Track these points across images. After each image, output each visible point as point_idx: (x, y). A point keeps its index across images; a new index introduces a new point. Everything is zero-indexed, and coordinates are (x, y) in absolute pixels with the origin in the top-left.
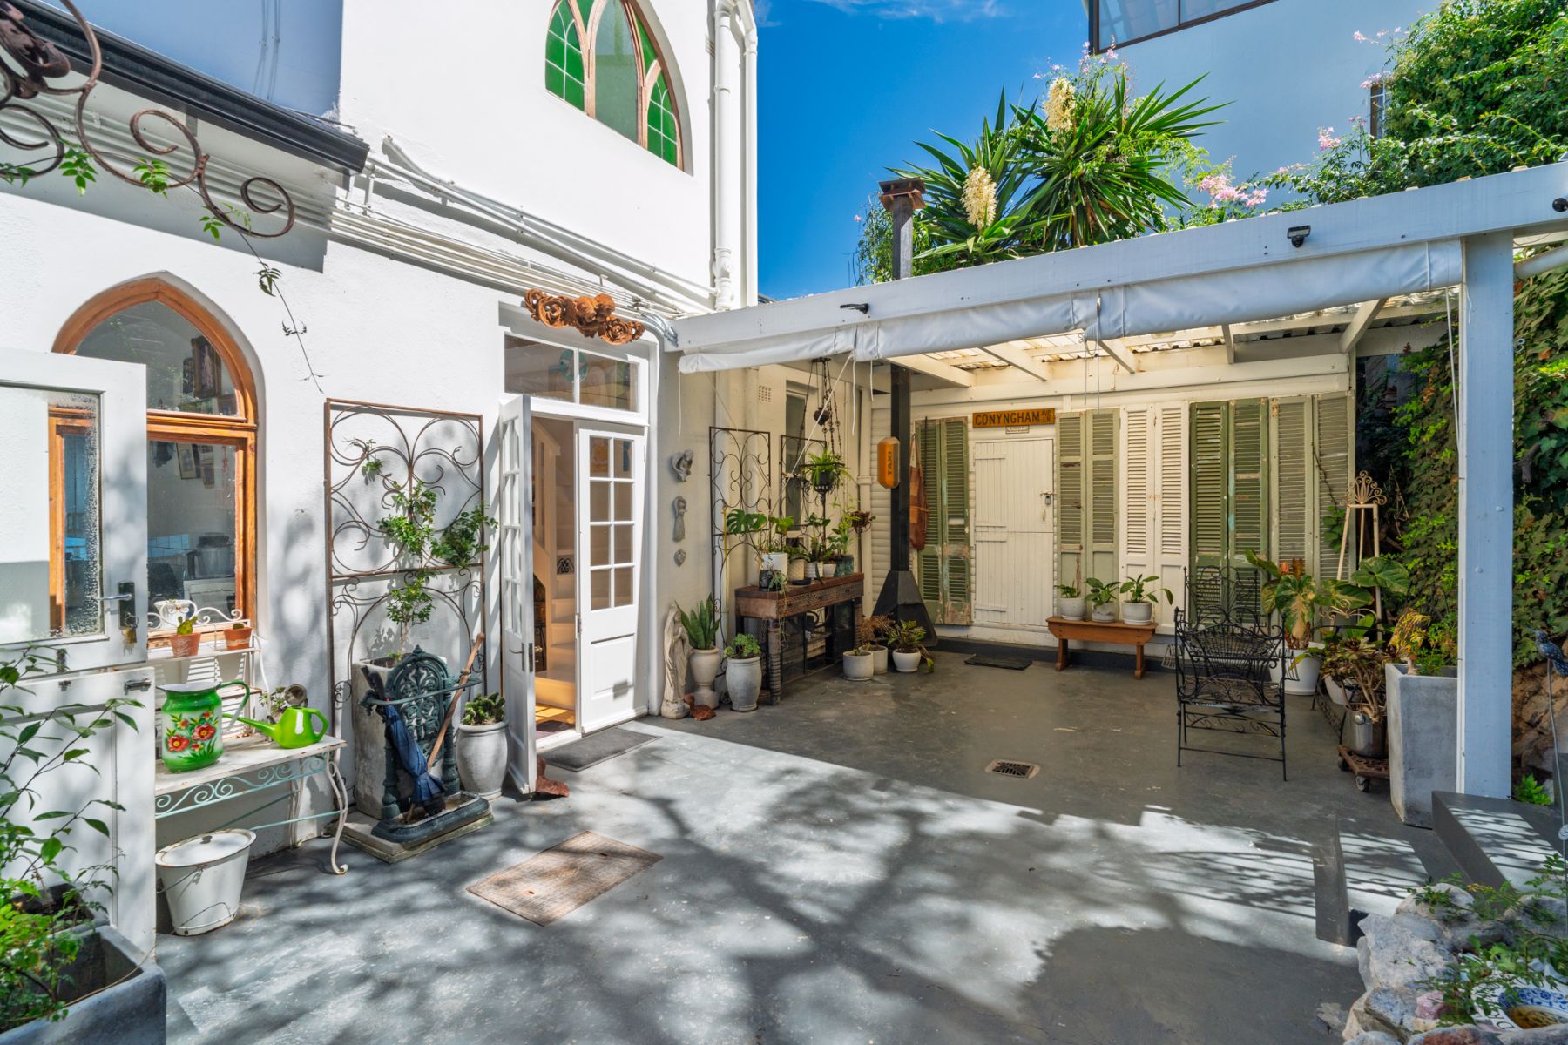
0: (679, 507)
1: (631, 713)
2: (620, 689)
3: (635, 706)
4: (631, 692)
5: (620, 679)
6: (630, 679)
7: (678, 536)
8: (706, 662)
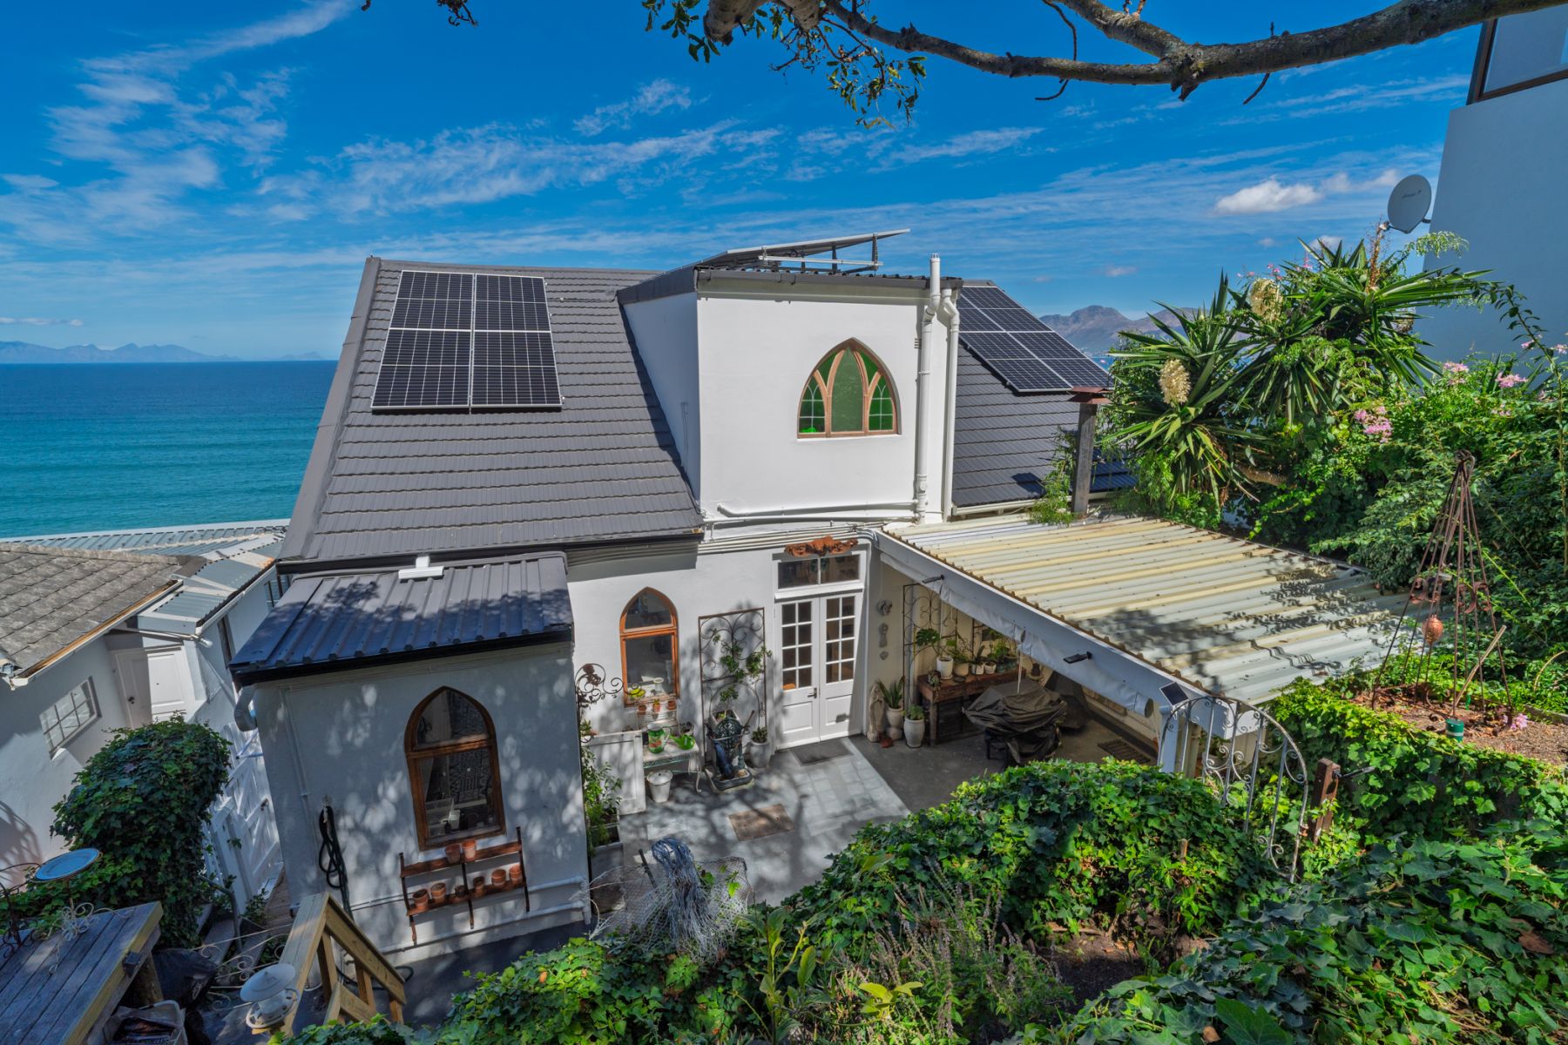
0: (884, 629)
1: (845, 733)
2: (840, 718)
3: (850, 729)
4: (847, 721)
5: (841, 713)
6: (848, 713)
7: (883, 644)
8: (893, 715)
